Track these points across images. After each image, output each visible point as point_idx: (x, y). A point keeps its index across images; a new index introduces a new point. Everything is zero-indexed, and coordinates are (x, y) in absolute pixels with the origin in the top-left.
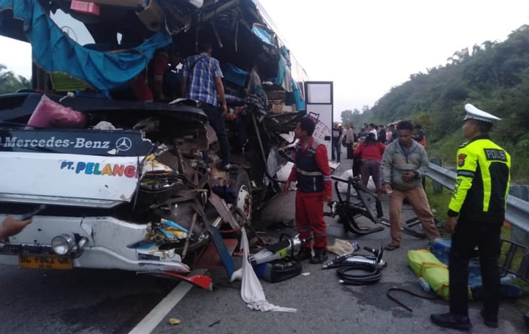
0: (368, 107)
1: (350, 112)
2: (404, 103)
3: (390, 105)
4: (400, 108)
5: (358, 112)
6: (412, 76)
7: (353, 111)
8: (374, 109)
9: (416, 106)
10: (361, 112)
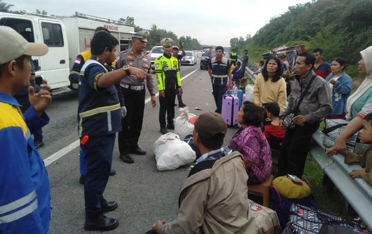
0: (250, 36)
1: (237, 39)
2: (282, 31)
3: (269, 33)
4: (278, 36)
5: (243, 39)
6: (290, 8)
7: (239, 39)
8: (256, 36)
9: (294, 34)
10: (245, 40)
